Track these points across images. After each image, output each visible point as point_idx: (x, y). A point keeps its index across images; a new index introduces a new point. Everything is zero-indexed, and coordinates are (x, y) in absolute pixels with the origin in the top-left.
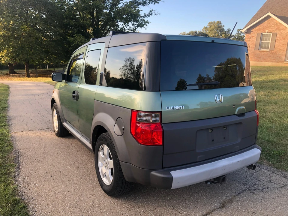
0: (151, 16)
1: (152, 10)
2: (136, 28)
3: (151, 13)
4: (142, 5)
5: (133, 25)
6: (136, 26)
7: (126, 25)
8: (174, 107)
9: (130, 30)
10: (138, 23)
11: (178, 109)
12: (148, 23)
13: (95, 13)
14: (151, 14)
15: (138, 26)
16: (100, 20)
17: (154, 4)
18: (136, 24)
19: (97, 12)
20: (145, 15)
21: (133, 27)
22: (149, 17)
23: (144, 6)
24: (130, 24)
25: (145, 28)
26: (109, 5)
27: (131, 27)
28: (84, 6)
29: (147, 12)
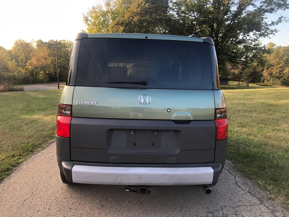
0: (279, 23)
1: (282, 17)
2: (258, 38)
3: (280, 20)
4: (269, 12)
5: (254, 35)
6: (259, 35)
7: (246, 35)
8: (85, 102)
9: (250, 40)
10: (260, 33)
11: (88, 104)
12: (277, 32)
13: (215, 25)
14: (281, 22)
15: (260, 35)
16: (221, 33)
17: (284, 10)
18: (258, 34)
19: (218, 25)
20: (273, 23)
21: (254, 37)
22: (277, 24)
23: (272, 13)
24: (251, 34)
25: (268, 38)
26: (231, 16)
27: (251, 37)
28: (203, 20)
29: (275, 20)
